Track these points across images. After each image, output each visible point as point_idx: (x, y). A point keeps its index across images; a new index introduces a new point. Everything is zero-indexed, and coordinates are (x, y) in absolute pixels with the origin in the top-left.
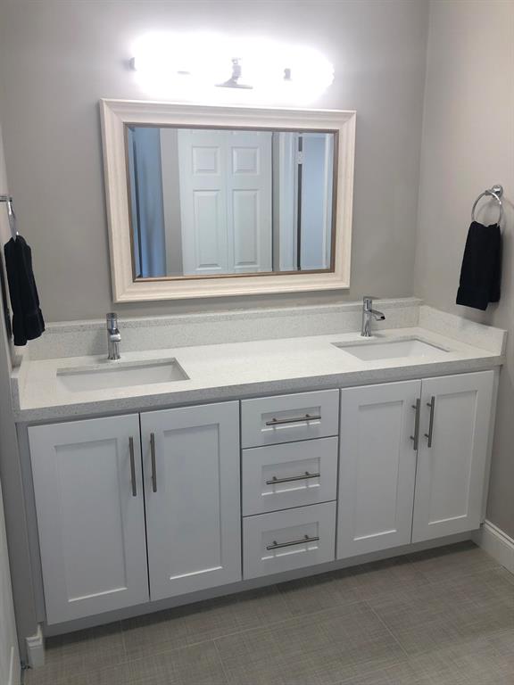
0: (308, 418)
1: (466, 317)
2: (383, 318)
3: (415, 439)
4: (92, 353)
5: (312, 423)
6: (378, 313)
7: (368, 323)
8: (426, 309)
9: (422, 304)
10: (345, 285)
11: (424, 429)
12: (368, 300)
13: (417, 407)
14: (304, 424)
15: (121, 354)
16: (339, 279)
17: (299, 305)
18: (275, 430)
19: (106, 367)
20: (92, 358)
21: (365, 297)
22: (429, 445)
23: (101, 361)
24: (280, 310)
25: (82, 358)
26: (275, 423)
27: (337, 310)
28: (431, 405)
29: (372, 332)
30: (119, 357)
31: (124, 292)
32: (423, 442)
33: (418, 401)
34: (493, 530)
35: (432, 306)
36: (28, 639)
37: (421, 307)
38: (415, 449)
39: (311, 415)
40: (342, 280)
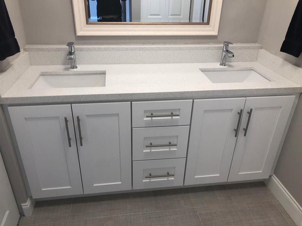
0: (172, 115)
1: (286, 60)
2: (233, 56)
3: (236, 131)
4: (64, 64)
5: (174, 117)
6: (232, 53)
7: (224, 57)
8: (263, 51)
9: (261, 48)
10: (215, 33)
11: (243, 125)
12: (227, 44)
13: (240, 114)
14: (170, 118)
15: (78, 66)
16: (211, 29)
17: (186, 43)
18: (152, 119)
19: (68, 73)
20: (62, 67)
21: (224, 42)
22: (245, 135)
23: (66, 69)
25: (58, 66)
26: (152, 116)
27: (208, 49)
28: (250, 113)
29: (226, 63)
30: (76, 68)
31: (81, 30)
32: (241, 133)
33: (241, 111)
35: (266, 49)
36: (22, 204)
37: (260, 50)
38: (236, 136)
39: (174, 113)
40: (213, 30)
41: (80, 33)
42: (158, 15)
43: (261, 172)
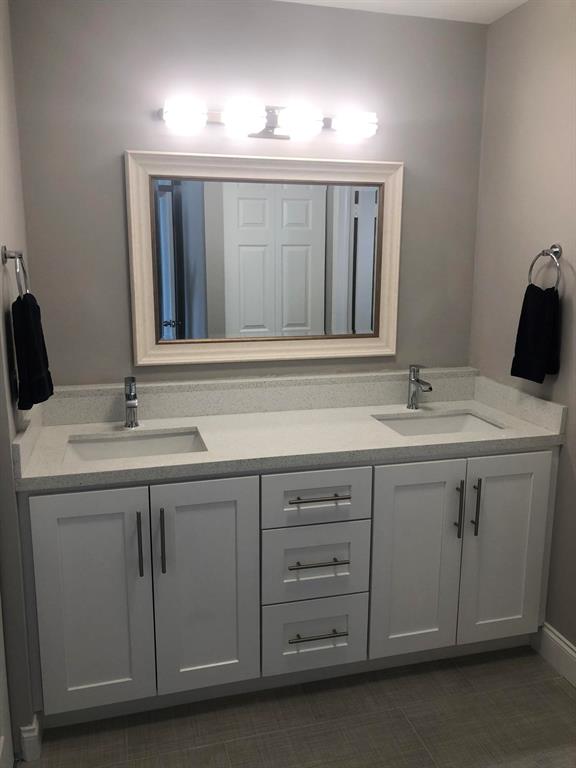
0: (336, 498)
1: (524, 390)
2: (431, 389)
3: (459, 525)
4: (110, 420)
5: (341, 503)
6: (427, 384)
7: (414, 394)
8: (482, 380)
9: (478, 374)
10: (391, 351)
11: (470, 515)
12: (415, 369)
13: (461, 489)
14: (332, 504)
15: (139, 422)
16: (384, 344)
17: (340, 372)
18: (299, 510)
19: (123, 435)
20: (108, 425)
21: (411, 366)
22: (476, 534)
23: (117, 428)
24: (317, 377)
25: (98, 425)
26: (299, 502)
27: (379, 379)
28: (478, 488)
29: (420, 405)
30: (137, 425)
31: (146, 355)
32: (468, 529)
33: (462, 483)
34: (553, 634)
35: (488, 376)
36: (22, 728)
37: (477, 378)
38: (459, 537)
39: (340, 495)
40: (387, 346)
41: (143, 360)
42: (262, 326)
43: (520, 616)
